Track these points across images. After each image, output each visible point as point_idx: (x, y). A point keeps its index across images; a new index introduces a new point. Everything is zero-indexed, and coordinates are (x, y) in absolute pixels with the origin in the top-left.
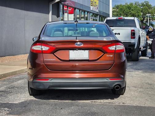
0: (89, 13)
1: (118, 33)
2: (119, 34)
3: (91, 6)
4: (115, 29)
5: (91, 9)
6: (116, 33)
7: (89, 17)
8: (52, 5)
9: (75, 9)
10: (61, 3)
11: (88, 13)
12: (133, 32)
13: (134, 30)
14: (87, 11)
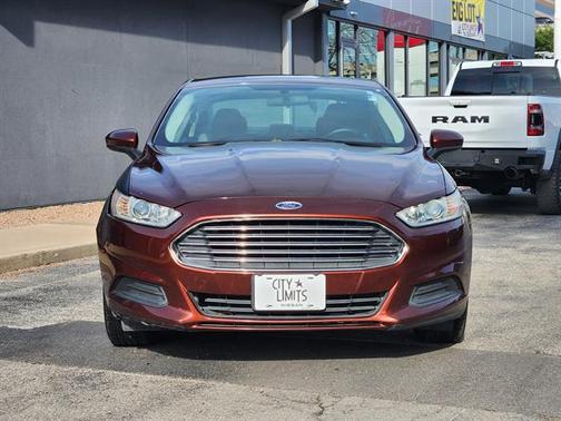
0: (445, 46)
1: (482, 117)
2: (486, 120)
3: (454, 19)
4: (472, 103)
5: (454, 32)
6: (477, 117)
7: (445, 60)
8: (293, 21)
9: (386, 32)
10: (328, 14)
11: (440, 45)
12: (535, 111)
13: (538, 106)
14: (435, 40)
